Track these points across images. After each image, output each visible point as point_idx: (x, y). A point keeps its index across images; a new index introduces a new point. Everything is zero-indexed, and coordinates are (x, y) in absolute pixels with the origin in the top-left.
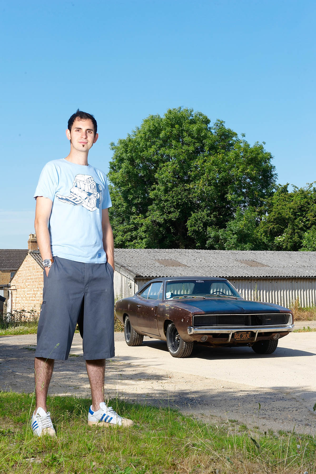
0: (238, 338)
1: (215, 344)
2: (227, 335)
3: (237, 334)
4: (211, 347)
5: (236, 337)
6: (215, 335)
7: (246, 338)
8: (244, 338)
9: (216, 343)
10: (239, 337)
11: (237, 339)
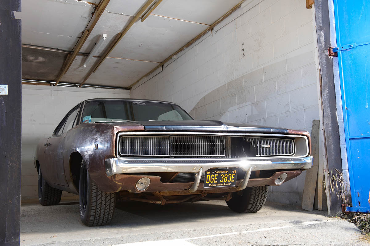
0: (214, 183)
1: (165, 197)
2: (192, 177)
3: (211, 174)
4: (158, 202)
5: (208, 181)
6: (165, 177)
7: (227, 182)
8: (223, 182)
9: (167, 195)
10: (215, 180)
11: (211, 184)
